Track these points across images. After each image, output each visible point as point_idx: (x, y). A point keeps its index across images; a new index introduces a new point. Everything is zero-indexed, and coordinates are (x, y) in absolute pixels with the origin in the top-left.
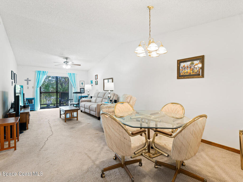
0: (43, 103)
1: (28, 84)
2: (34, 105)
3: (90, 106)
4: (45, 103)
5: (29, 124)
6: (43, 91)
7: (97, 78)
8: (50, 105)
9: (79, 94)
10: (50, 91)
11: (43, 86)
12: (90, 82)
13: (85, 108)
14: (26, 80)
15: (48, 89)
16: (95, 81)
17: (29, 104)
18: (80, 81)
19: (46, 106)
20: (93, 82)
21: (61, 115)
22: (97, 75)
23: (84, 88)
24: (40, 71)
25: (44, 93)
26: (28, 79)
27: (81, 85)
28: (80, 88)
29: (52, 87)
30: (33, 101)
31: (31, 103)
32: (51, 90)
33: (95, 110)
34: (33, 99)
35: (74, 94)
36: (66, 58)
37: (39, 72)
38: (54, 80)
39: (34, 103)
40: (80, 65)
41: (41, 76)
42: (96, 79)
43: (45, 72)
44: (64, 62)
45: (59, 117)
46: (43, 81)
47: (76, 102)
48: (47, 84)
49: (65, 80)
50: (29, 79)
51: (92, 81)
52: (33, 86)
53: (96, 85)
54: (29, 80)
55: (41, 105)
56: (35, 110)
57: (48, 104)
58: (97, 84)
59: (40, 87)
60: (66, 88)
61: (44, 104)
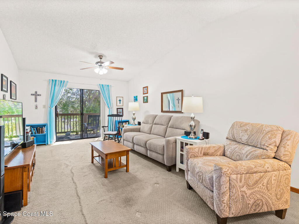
0: (60, 131)
1: (36, 101)
2: (46, 135)
3: (146, 142)
4: (63, 131)
5: (29, 191)
6: (60, 113)
7: (148, 92)
8: (71, 134)
9: (114, 117)
10: (69, 112)
11: (59, 105)
12: (133, 99)
13: (134, 144)
14: (33, 95)
15: (67, 110)
16: (144, 97)
17: (39, 134)
18: (117, 97)
19: (64, 135)
20: (138, 99)
21: (93, 157)
22: (147, 87)
23: (122, 108)
24: (56, 80)
25: (62, 115)
26: (36, 92)
27: (118, 104)
28: (117, 109)
29: (72, 107)
30: (45, 129)
31: (40, 133)
32: (70, 110)
33: (160, 152)
34: (44, 126)
35: (110, 117)
36: (100, 56)
37: (54, 82)
38: (75, 97)
39: (45, 133)
40: (122, 69)
41: (57, 88)
42: (144, 94)
43: (64, 82)
44: (97, 63)
45: (91, 161)
46: (60, 97)
47: (113, 131)
48: (66, 102)
49: (89, 98)
50: (38, 93)
51: (137, 96)
52: (44, 104)
53: (144, 102)
54: (39, 95)
55: (56, 133)
56: (47, 144)
57: (68, 132)
58: (147, 102)
59: (56, 107)
60: (90, 108)
61: (61, 133)
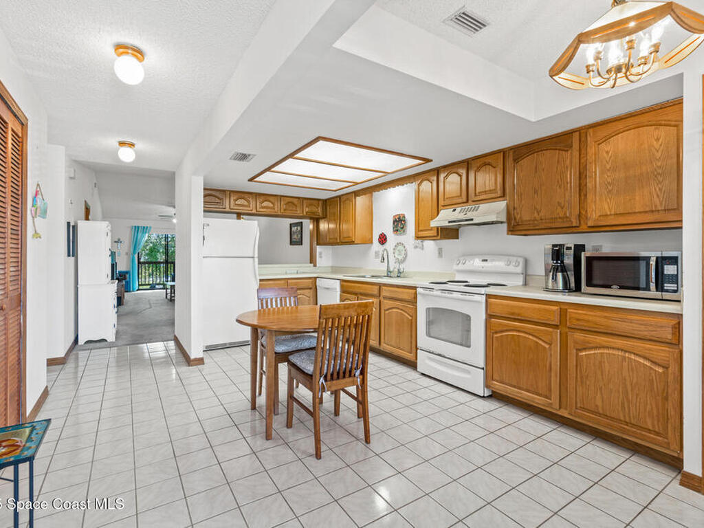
4: (147, 283)
14: (116, 242)
19: (148, 287)
25: (144, 263)
26: (119, 239)
30: (128, 276)
34: (127, 273)
37: (137, 229)
39: (128, 279)
41: (140, 234)
43: (147, 227)
50: (121, 240)
52: (127, 251)
54: (121, 242)
55: (139, 285)
59: (138, 254)
